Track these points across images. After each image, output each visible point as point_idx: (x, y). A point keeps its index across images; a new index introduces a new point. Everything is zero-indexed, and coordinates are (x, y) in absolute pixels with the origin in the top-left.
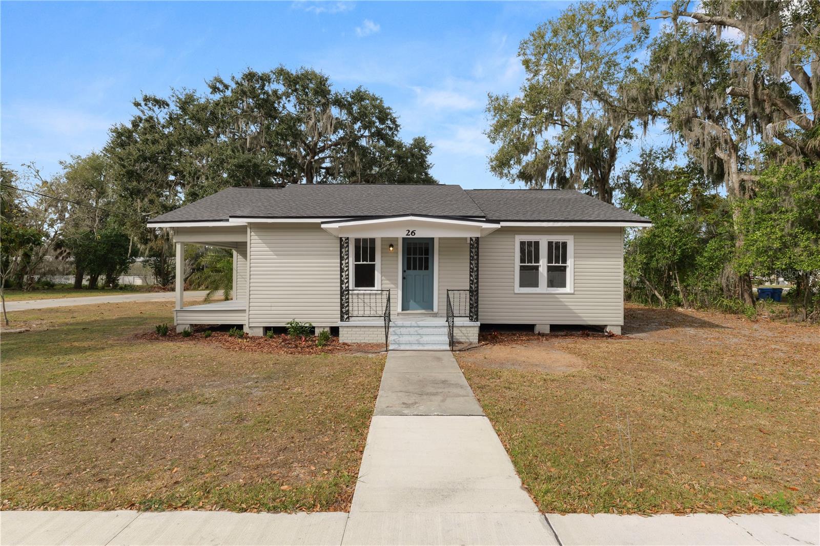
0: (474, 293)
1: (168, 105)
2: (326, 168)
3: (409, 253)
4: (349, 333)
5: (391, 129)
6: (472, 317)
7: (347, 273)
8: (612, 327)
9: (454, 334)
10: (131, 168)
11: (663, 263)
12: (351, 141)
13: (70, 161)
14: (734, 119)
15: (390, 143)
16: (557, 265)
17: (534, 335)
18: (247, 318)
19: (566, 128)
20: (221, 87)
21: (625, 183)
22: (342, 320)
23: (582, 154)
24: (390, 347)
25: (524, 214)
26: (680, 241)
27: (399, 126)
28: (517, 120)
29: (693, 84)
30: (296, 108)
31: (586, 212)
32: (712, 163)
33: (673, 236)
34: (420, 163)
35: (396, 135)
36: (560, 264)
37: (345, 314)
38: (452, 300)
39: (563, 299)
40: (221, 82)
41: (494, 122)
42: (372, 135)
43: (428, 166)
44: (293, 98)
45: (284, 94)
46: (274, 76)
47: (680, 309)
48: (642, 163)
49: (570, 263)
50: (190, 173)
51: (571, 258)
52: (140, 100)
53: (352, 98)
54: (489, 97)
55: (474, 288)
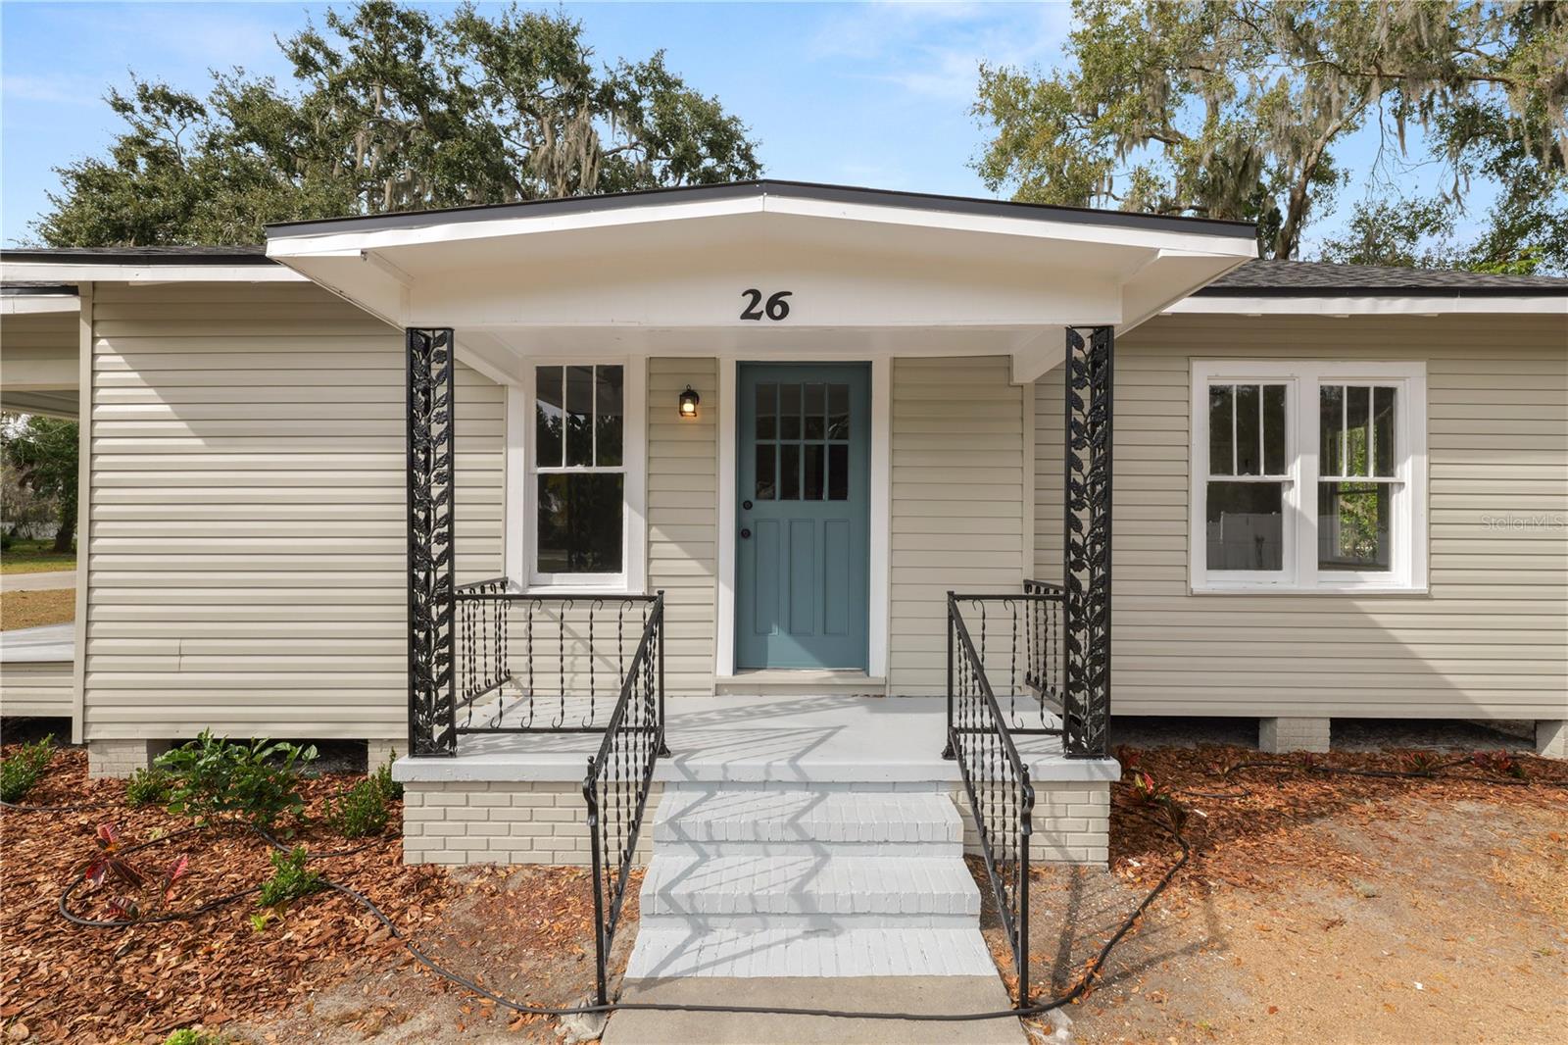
0: (1086, 607)
1: (202, 112)
3: (765, 429)
4: (452, 814)
5: (740, 173)
6: (1078, 733)
16: (1355, 479)
17: (1270, 760)
19: (1178, 148)
20: (319, 58)
22: (416, 750)
27: (760, 167)
28: (1058, 124)
36: (1371, 479)
37: (434, 714)
39: (1385, 617)
40: (318, 45)
41: (997, 134)
44: (509, 103)
45: (486, 91)
46: (455, 39)
48: (1357, 242)
51: (1415, 452)
52: (130, 95)
53: (641, 82)
54: (983, 75)
55: (1085, 586)
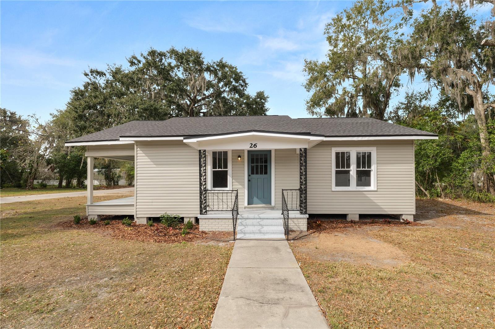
0: (303, 191)
1: (105, 75)
2: (203, 113)
3: (252, 162)
4: (206, 223)
5: (242, 86)
6: (302, 210)
7: (205, 177)
8: (406, 216)
9: (289, 225)
10: (81, 113)
11: (427, 168)
12: (218, 94)
13: (56, 113)
14: (478, 67)
15: (242, 95)
16: (364, 169)
17: (348, 222)
18: (135, 211)
19: (356, 80)
20: (136, 62)
21: (395, 116)
22: (201, 214)
23: (368, 97)
24: (238, 236)
25: (338, 132)
26: (440, 152)
27: (247, 84)
28: (324, 76)
29: (448, 44)
30: (183, 75)
31: (384, 130)
32: (463, 98)
33: (435, 149)
34: (261, 107)
35: (246, 90)
36: (366, 169)
37: (203, 208)
38: (286, 197)
39: (369, 195)
40: (136, 59)
41: (309, 77)
42: (230, 91)
43: (266, 109)
44: (181, 69)
45: (176, 66)
46: (169, 55)
47: (440, 199)
48: (406, 102)
49: (373, 167)
50: (115, 115)
51: (374, 164)
52: (88, 72)
53: (217, 66)
54: (305, 62)
55: (303, 188)
